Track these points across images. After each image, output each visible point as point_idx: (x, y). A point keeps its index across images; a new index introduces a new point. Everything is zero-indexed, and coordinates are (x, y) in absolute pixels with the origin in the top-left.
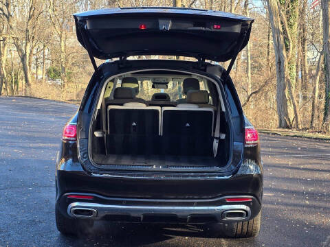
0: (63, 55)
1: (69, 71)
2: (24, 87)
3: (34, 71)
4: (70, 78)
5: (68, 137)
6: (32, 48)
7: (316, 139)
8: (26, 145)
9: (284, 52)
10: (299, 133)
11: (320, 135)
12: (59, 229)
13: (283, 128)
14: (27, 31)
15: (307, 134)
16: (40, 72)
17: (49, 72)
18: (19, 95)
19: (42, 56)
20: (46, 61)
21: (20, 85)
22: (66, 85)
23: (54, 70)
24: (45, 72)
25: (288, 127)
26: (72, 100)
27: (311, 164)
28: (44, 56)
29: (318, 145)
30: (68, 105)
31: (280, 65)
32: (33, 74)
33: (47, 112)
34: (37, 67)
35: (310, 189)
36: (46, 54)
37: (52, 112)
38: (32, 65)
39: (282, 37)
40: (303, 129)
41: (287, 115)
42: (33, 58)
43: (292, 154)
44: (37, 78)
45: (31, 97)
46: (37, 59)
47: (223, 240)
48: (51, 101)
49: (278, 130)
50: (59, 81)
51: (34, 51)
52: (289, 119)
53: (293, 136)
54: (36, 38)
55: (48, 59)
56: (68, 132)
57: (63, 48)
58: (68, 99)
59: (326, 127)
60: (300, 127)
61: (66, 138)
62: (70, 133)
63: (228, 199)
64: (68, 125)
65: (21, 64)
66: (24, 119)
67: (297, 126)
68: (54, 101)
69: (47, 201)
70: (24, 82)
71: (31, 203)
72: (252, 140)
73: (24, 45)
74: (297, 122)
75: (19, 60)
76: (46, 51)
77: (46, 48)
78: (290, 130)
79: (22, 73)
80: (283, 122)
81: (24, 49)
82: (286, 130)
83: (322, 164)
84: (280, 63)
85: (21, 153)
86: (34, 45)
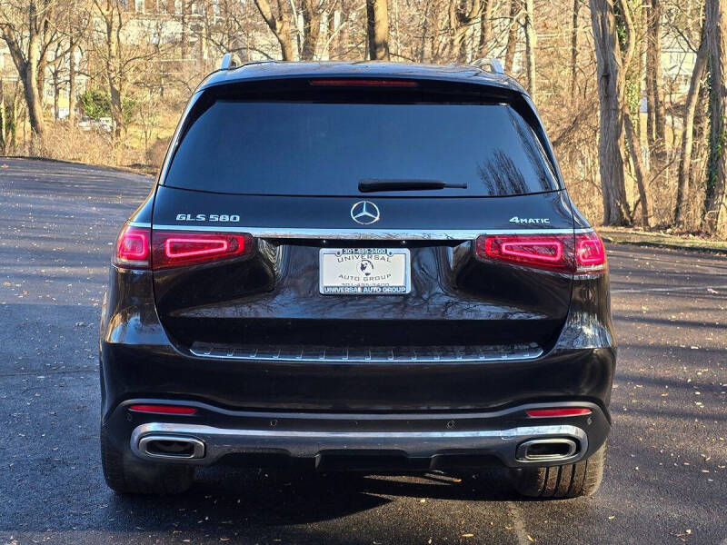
0: (115, 63)
1: (128, 99)
2: (28, 137)
3: (51, 100)
4: (130, 114)
5: (130, 258)
6: (45, 48)
7: (692, 249)
8: (32, 271)
9: (617, 52)
10: (651, 236)
11: (698, 241)
12: (111, 483)
13: (615, 225)
14: (32, 8)
15: (670, 238)
16: (63, 101)
17: (83, 102)
18: (17, 154)
19: (67, 65)
20: (77, 79)
21: (19, 132)
22: (122, 132)
23: (96, 98)
24: (75, 101)
25: (625, 224)
26: (135, 166)
27: (692, 309)
28: (72, 65)
29: (699, 265)
30: (128, 176)
31: (608, 82)
32: (49, 107)
33: (80, 192)
34: (57, 92)
35: (701, 372)
36: (77, 61)
37: (92, 192)
38: (47, 86)
39: (611, 18)
40: (658, 228)
41: (622, 195)
42: (48, 71)
43: (646, 286)
44: (57, 115)
45: (44, 159)
46: (55, 74)
47: (511, 504)
48: (90, 167)
49: (604, 229)
50: (107, 122)
51: (50, 56)
52: (627, 206)
53: (639, 244)
54: (52, 24)
55: (80, 73)
56: (128, 245)
57: (114, 47)
58: (127, 162)
59: (710, 222)
60: (652, 222)
61: (124, 260)
62: (133, 250)
63: (533, 411)
64: (129, 229)
65: (21, 83)
66: (28, 210)
67: (646, 220)
68: (96, 168)
69: (82, 410)
70: (28, 125)
71: (42, 415)
72: (590, 264)
73: (26, 41)
74: (645, 211)
75: (15, 75)
76: (77, 55)
77: (76, 48)
78: (631, 231)
79: (24, 104)
80: (613, 212)
81: (25, 51)
82: (622, 229)
83: (719, 310)
84: (607, 76)
85: (20, 291)
86: (48, 40)
